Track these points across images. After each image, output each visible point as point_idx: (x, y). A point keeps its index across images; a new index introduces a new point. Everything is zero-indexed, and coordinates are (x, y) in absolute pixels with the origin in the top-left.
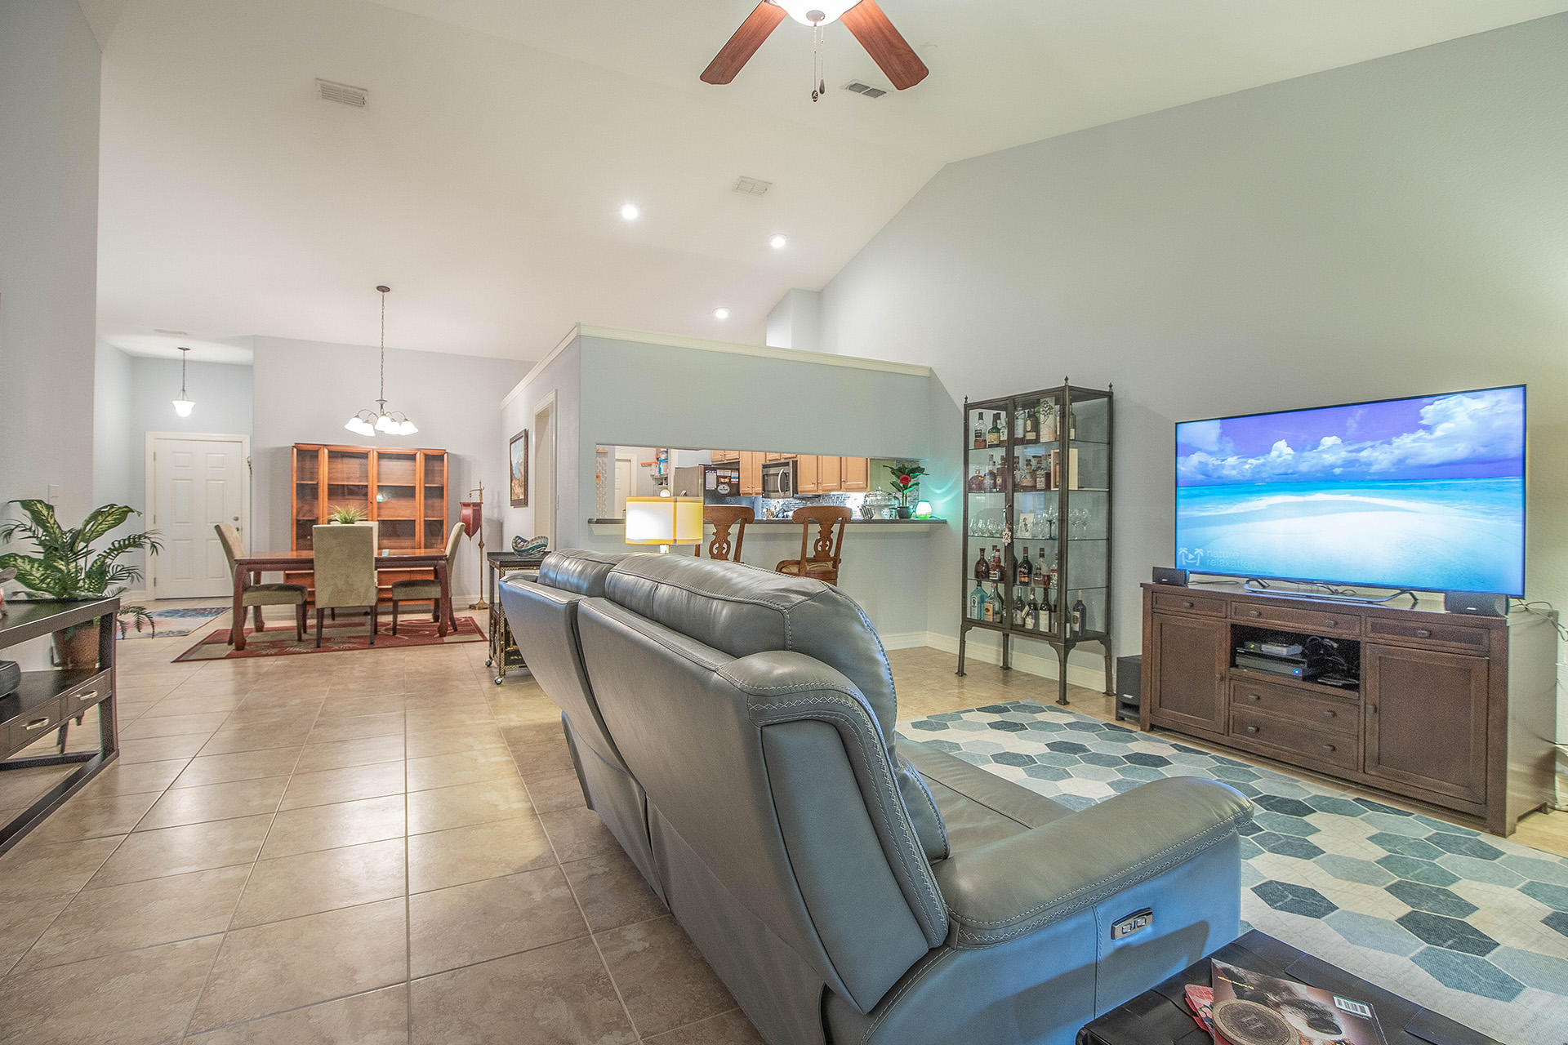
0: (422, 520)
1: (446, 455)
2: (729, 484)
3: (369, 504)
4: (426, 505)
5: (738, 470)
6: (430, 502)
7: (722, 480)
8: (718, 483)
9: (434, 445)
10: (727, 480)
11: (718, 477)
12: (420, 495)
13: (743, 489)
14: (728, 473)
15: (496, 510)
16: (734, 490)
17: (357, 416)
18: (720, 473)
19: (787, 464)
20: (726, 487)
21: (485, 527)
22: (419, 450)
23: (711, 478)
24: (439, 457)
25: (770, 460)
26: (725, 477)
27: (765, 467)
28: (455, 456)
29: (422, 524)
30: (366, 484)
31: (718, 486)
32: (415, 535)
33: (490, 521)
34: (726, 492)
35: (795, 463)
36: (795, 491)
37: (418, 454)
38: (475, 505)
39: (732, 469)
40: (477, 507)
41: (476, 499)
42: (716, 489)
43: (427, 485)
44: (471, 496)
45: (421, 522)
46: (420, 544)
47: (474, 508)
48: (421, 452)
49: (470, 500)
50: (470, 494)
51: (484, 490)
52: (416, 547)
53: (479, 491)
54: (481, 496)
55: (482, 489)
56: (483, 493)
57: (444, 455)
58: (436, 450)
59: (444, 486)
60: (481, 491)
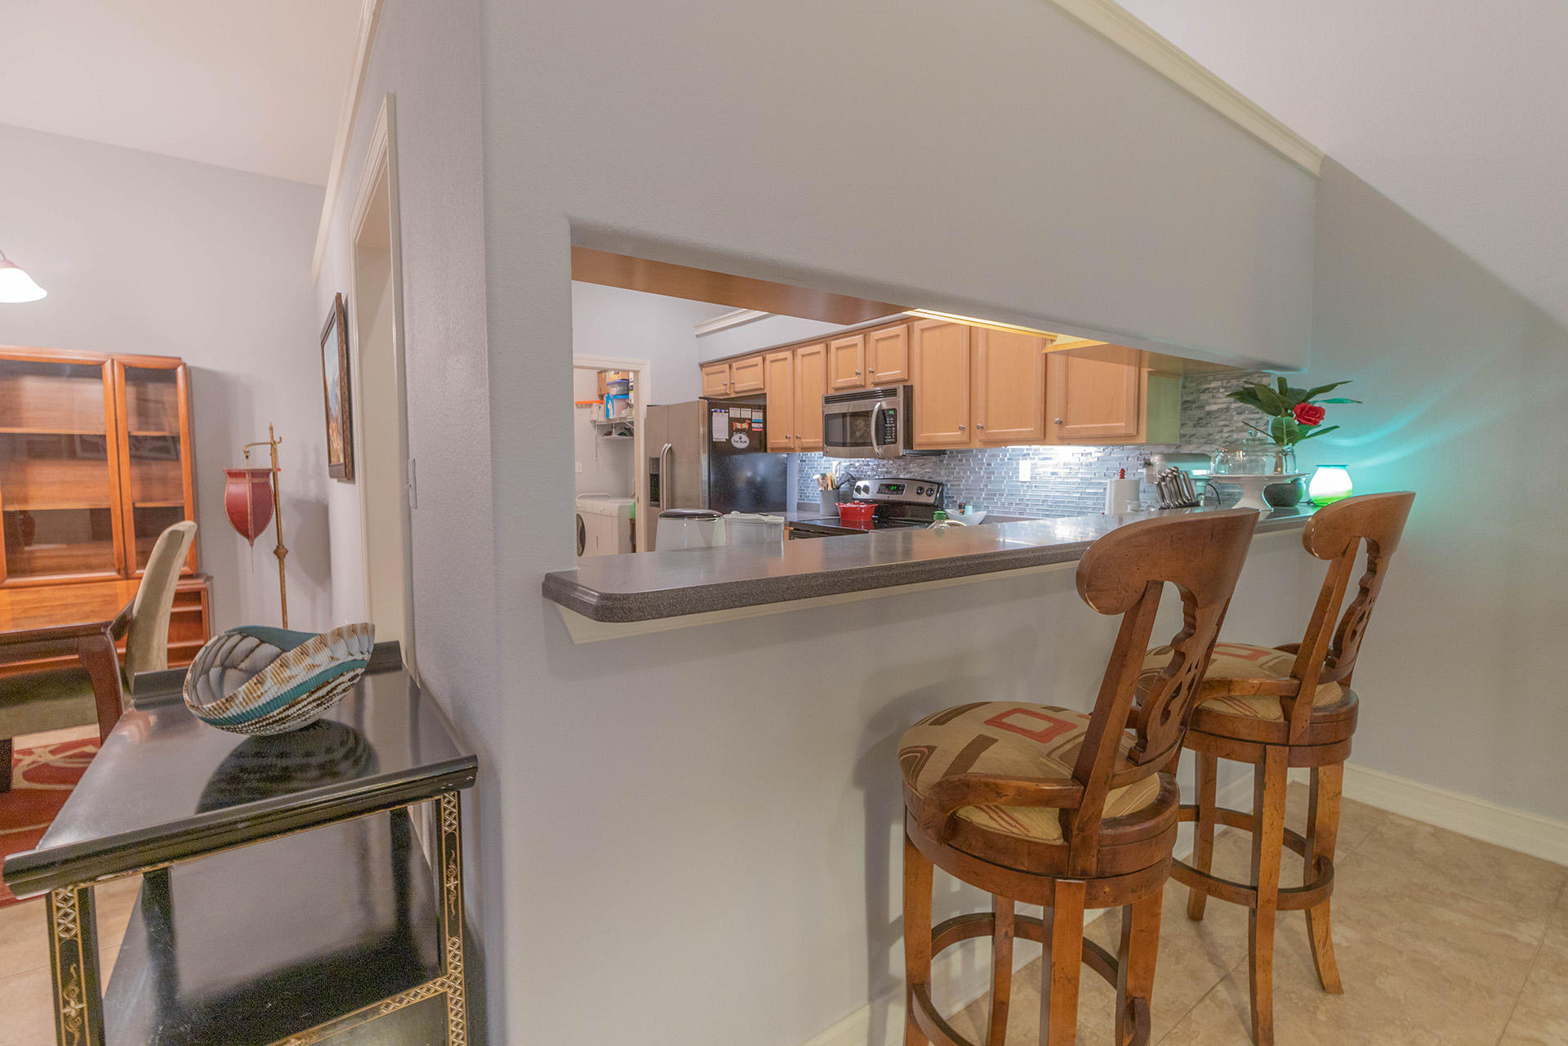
0: (128, 507)
1: (180, 370)
2: (749, 432)
4: (134, 476)
5: (764, 409)
6: (144, 468)
7: (739, 426)
8: (732, 431)
9: (150, 348)
10: (745, 426)
11: (732, 421)
12: (118, 454)
13: (772, 441)
14: (746, 413)
15: (312, 484)
16: (756, 444)
18: (735, 413)
19: (891, 393)
20: (745, 438)
21: (289, 520)
22: (109, 356)
23: (720, 421)
24: (164, 374)
25: (837, 389)
26: (742, 420)
27: (828, 400)
28: (202, 370)
29: (129, 517)
31: (731, 435)
32: (111, 537)
33: (300, 505)
34: (744, 446)
35: (909, 391)
36: (908, 443)
37: (108, 365)
38: (255, 474)
39: (753, 407)
40: (264, 478)
41: (262, 461)
42: (729, 440)
43: (135, 433)
44: (247, 457)
45: (124, 512)
46: (126, 561)
47: (256, 480)
48: (115, 363)
49: (242, 465)
50: (245, 452)
51: (280, 442)
52: (117, 567)
53: (270, 446)
54: (274, 453)
55: (277, 439)
56: (279, 447)
57: (176, 368)
58: (156, 359)
59: (179, 433)
60: (273, 444)
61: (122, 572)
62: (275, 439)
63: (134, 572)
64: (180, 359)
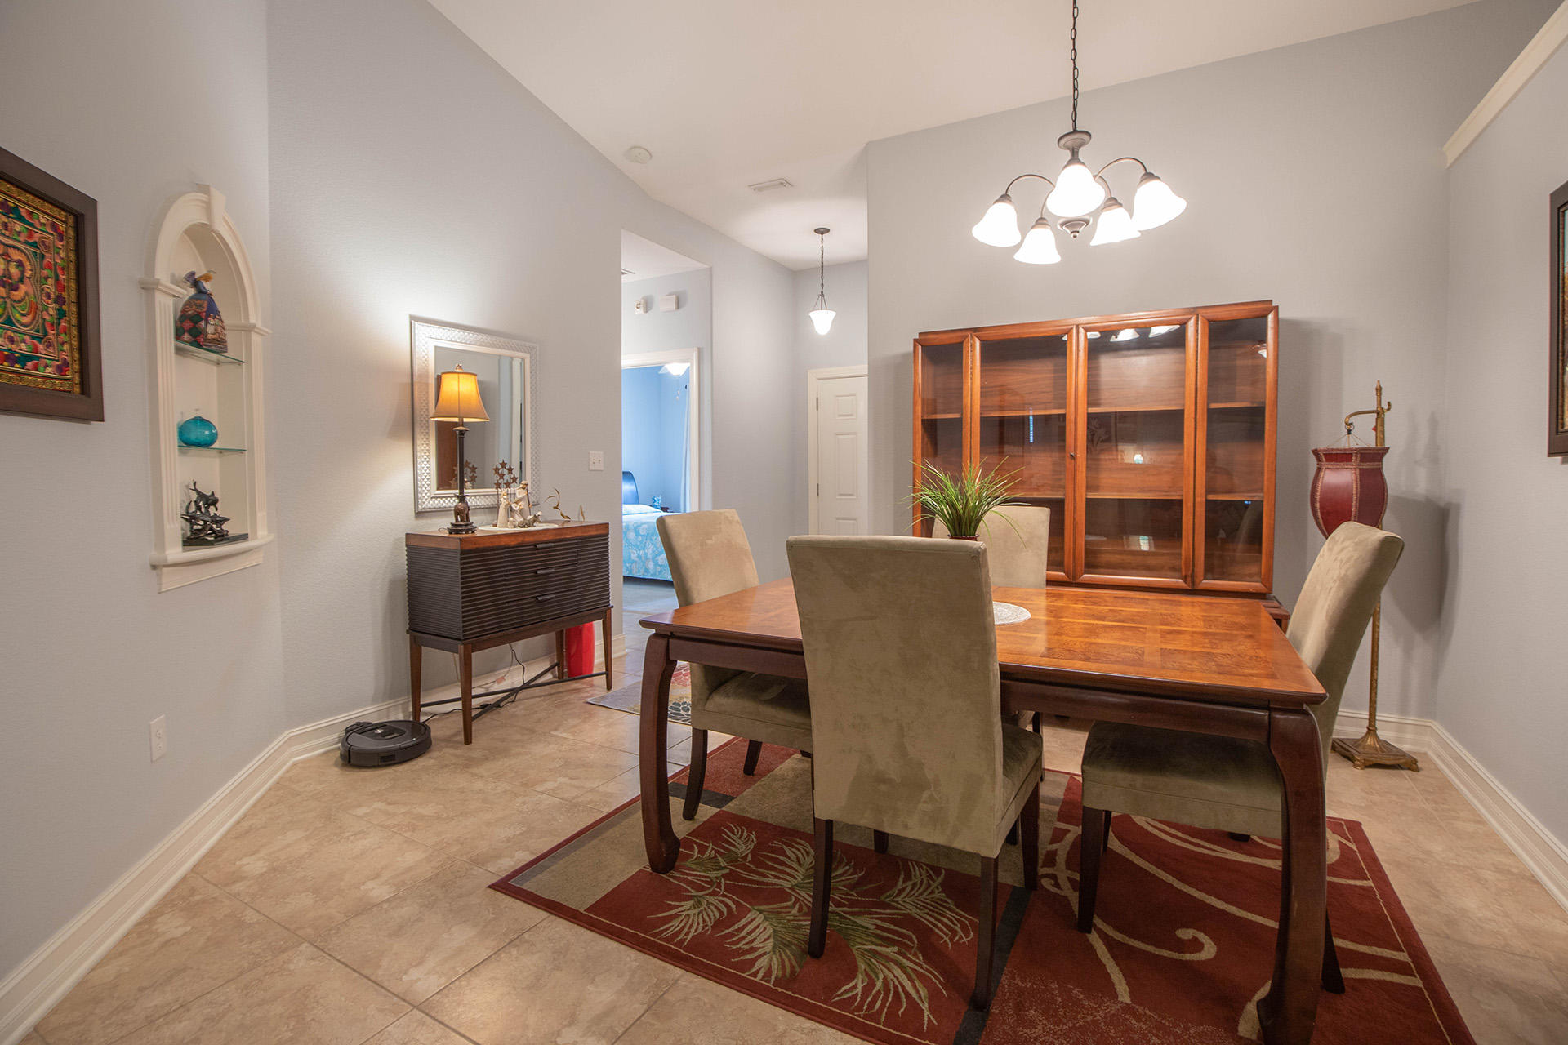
0: (1201, 499)
1: (1270, 317)
3: (1068, 460)
4: (1211, 460)
6: (1221, 452)
12: (1195, 433)
17: (1005, 197)
22: (1195, 311)
24: (1252, 326)
28: (1294, 324)
29: (1201, 511)
30: (1061, 412)
32: (1180, 536)
37: (1192, 322)
38: (1362, 454)
40: (1371, 459)
41: (1364, 437)
43: (1213, 406)
44: (1349, 432)
45: (1196, 505)
46: (1193, 565)
47: (1366, 466)
48: (1200, 317)
49: (1346, 443)
50: (1347, 424)
51: (1388, 409)
52: (1184, 573)
53: (1376, 414)
54: (1379, 428)
55: (1385, 406)
56: (1387, 415)
57: (1266, 316)
58: (1242, 307)
59: (1264, 403)
60: (1380, 413)
61: (1189, 579)
62: (1383, 406)
63: (1201, 581)
64: (1271, 301)
